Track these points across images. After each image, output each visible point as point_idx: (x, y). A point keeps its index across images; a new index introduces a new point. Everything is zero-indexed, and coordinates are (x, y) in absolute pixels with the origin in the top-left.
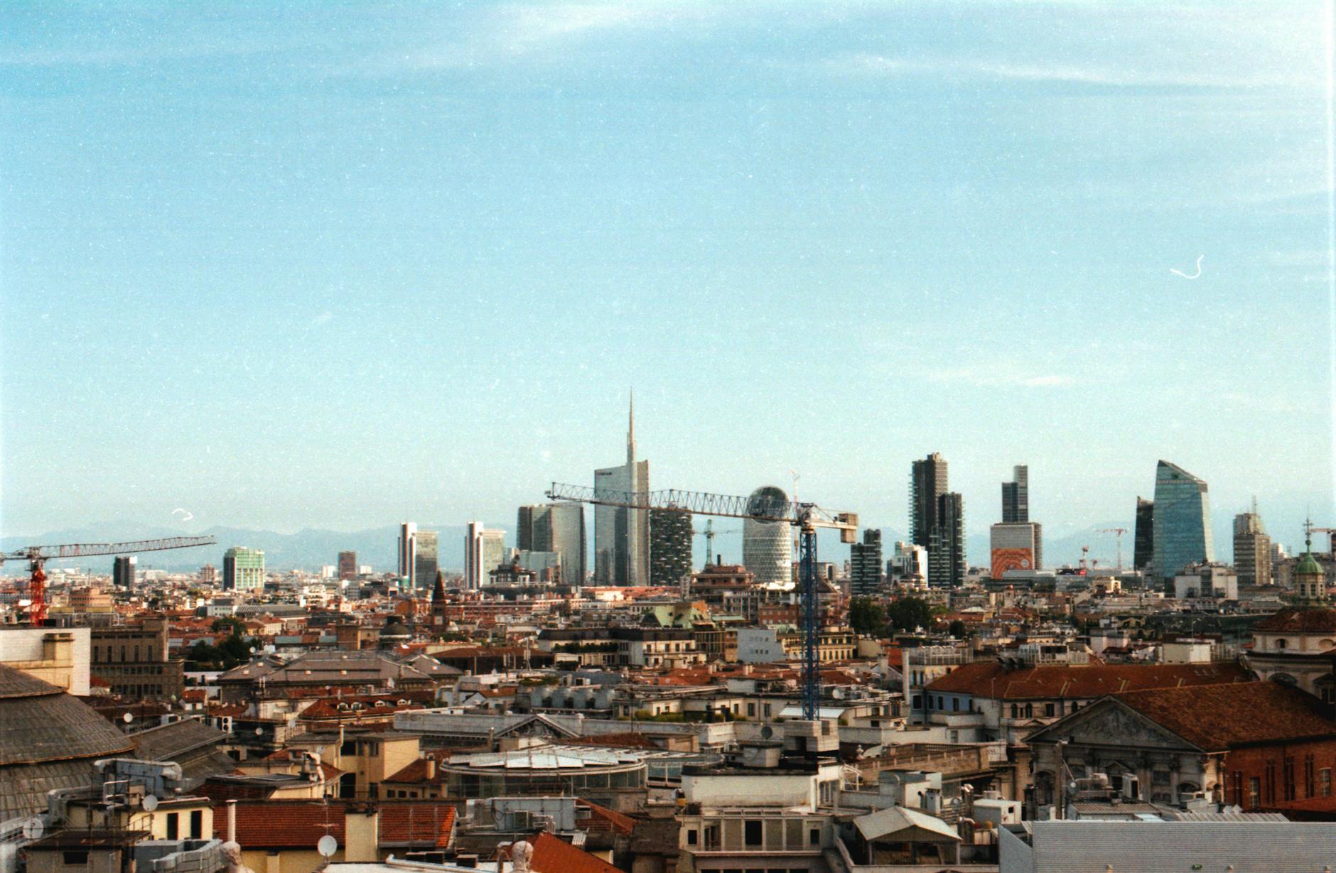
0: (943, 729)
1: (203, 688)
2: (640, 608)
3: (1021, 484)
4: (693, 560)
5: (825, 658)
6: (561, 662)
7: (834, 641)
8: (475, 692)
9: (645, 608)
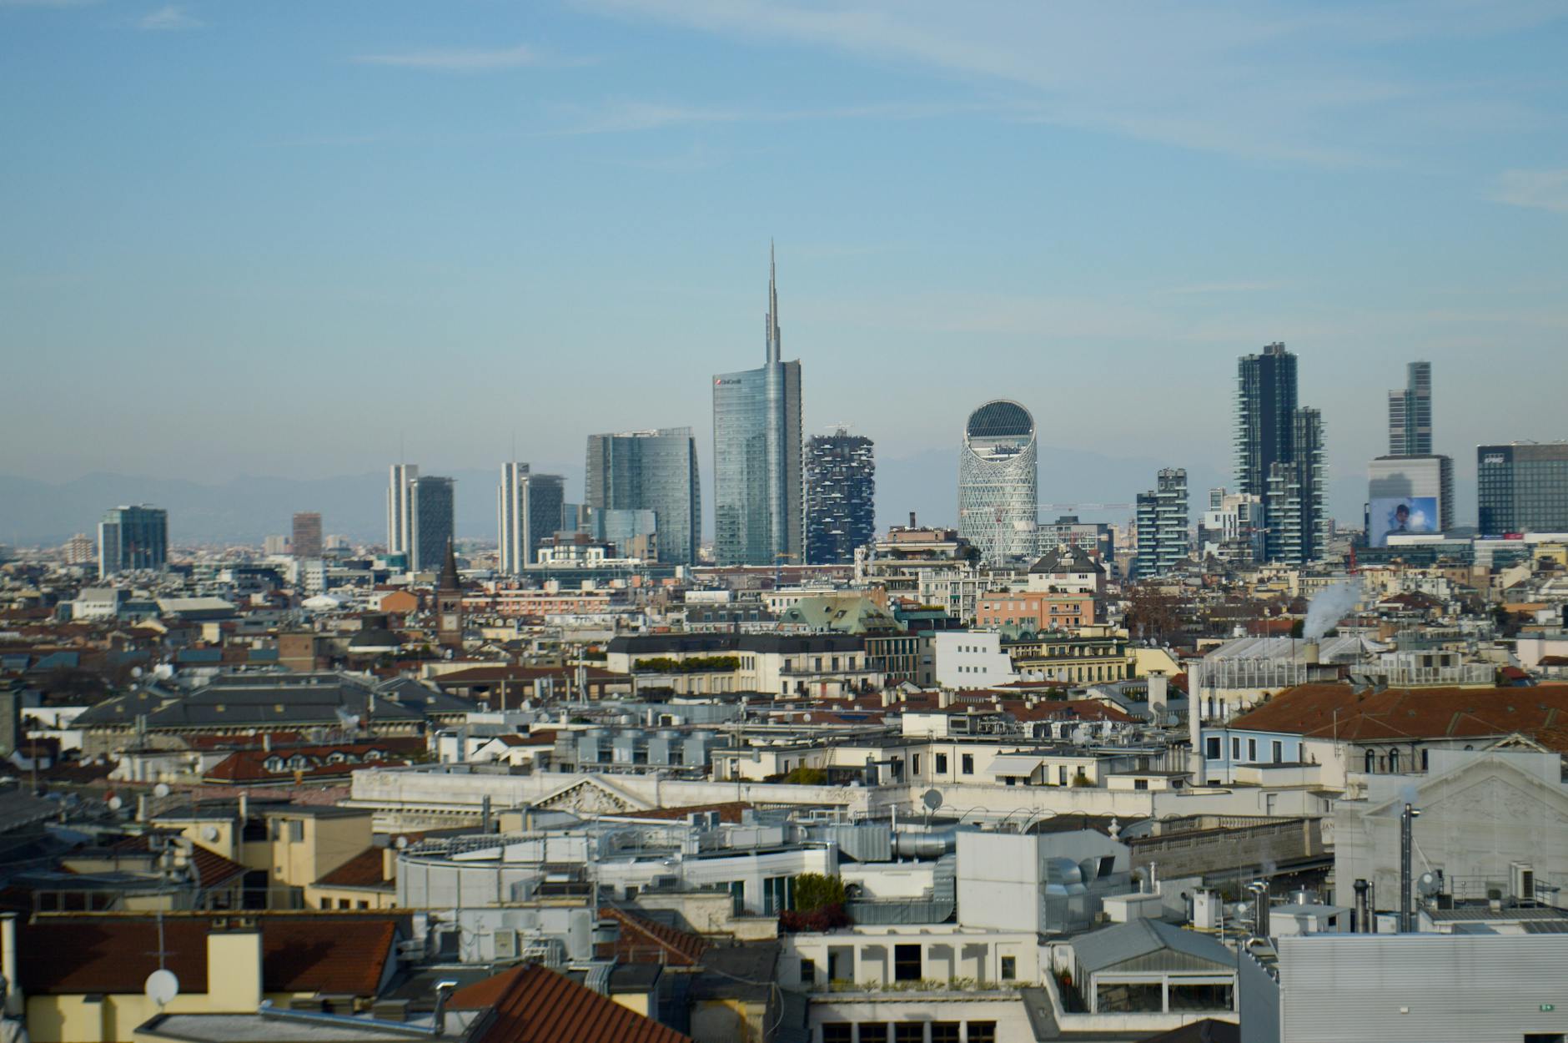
0: (1253, 792)
1: (55, 734)
2: (785, 599)
3: (1421, 393)
4: (876, 522)
5: (1080, 678)
6: (645, 689)
7: (1095, 650)
8: (493, 738)
9: (792, 599)
